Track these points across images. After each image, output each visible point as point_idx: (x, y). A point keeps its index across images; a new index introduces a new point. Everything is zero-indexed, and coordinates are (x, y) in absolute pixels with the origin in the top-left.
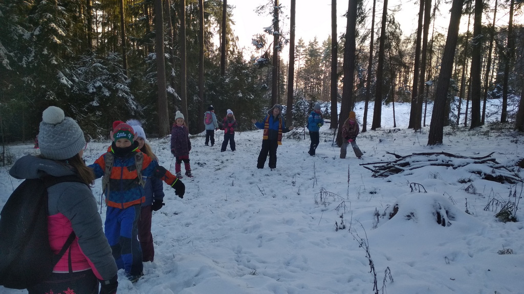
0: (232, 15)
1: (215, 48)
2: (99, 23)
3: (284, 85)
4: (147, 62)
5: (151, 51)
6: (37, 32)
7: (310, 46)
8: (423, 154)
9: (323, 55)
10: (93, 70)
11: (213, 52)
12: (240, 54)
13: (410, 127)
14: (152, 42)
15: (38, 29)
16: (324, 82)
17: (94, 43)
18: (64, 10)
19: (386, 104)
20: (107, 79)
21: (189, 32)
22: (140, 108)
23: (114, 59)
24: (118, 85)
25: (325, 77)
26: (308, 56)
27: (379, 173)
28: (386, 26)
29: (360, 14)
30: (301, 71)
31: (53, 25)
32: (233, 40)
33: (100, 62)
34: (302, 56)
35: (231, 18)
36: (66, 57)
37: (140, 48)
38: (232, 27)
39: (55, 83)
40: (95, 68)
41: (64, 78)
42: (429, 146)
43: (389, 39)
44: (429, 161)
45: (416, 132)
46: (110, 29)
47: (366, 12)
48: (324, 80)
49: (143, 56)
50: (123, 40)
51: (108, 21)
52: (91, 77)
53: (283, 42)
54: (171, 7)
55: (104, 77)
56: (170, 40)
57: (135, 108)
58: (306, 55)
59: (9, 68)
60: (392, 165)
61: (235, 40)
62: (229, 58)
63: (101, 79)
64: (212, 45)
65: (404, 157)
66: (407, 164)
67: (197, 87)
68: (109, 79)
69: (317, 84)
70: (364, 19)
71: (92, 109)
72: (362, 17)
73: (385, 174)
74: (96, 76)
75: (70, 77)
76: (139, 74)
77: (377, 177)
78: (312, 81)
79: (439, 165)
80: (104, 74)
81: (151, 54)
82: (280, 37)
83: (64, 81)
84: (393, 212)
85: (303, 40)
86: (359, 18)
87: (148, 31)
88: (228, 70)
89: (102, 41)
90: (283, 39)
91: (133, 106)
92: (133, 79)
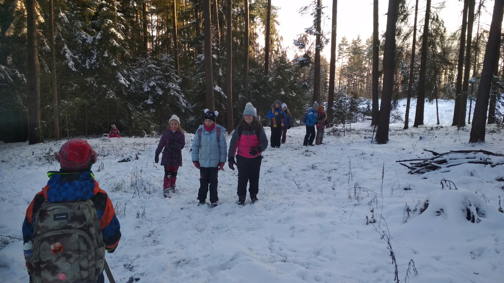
0: (277, 16)
1: (260, 48)
2: (154, 27)
3: (327, 82)
4: (196, 63)
5: (200, 52)
6: (98, 37)
7: (353, 44)
8: (461, 152)
9: (366, 53)
10: (147, 71)
11: (258, 52)
12: (284, 54)
13: (453, 125)
14: (201, 44)
15: (100, 34)
16: (367, 80)
17: (149, 45)
18: (123, 16)
19: (430, 101)
20: (160, 79)
21: (235, 34)
22: (190, 106)
23: (167, 60)
24: (170, 84)
25: (369, 75)
26: (351, 54)
27: (416, 170)
28: (430, 23)
29: (402, 12)
30: (344, 69)
31: (113, 30)
32: (277, 40)
33: (154, 64)
34: (346, 54)
35: (276, 19)
36: (124, 59)
37: (191, 50)
38: (277, 27)
39: (114, 84)
40: (150, 69)
41: (122, 78)
42: (470, 144)
43: (432, 36)
44: (467, 158)
45: (459, 129)
46: (164, 32)
47: (409, 9)
48: (367, 77)
49: (193, 57)
50: (175, 43)
51: (162, 25)
52: (146, 77)
53: (324, 42)
54: (219, 11)
55: (157, 77)
56: (218, 42)
57: (185, 106)
58: (350, 53)
59: (74, 69)
60: (428, 162)
61: (279, 39)
62: (274, 57)
63: (155, 79)
64: (257, 45)
65: (442, 155)
66: (444, 161)
67: (242, 86)
68: (162, 79)
69: (360, 81)
70: (406, 17)
71: (147, 107)
72: (404, 15)
73: (422, 171)
74: (150, 76)
75: (127, 78)
76: (190, 74)
77: (413, 174)
78: (355, 78)
79: (477, 163)
80: (158, 75)
81: (200, 55)
82: (321, 37)
83: (122, 81)
84: (424, 208)
85: (346, 39)
86: (402, 16)
87: (198, 34)
88: (272, 69)
89: (157, 43)
90: (323, 38)
91: (184, 104)
92: (184, 78)
